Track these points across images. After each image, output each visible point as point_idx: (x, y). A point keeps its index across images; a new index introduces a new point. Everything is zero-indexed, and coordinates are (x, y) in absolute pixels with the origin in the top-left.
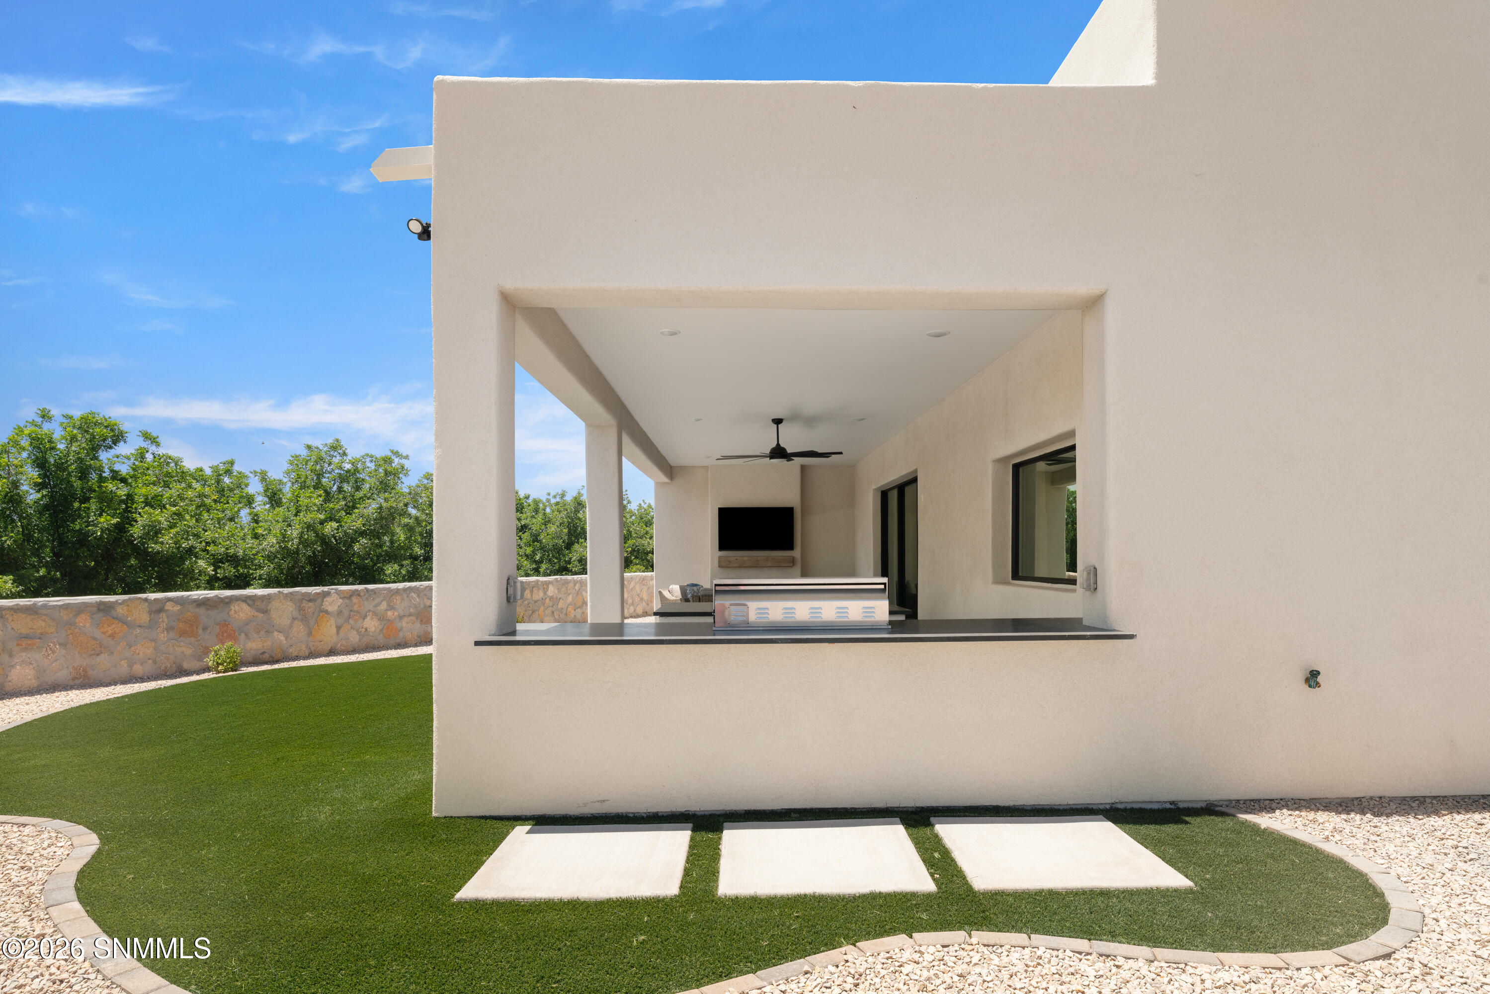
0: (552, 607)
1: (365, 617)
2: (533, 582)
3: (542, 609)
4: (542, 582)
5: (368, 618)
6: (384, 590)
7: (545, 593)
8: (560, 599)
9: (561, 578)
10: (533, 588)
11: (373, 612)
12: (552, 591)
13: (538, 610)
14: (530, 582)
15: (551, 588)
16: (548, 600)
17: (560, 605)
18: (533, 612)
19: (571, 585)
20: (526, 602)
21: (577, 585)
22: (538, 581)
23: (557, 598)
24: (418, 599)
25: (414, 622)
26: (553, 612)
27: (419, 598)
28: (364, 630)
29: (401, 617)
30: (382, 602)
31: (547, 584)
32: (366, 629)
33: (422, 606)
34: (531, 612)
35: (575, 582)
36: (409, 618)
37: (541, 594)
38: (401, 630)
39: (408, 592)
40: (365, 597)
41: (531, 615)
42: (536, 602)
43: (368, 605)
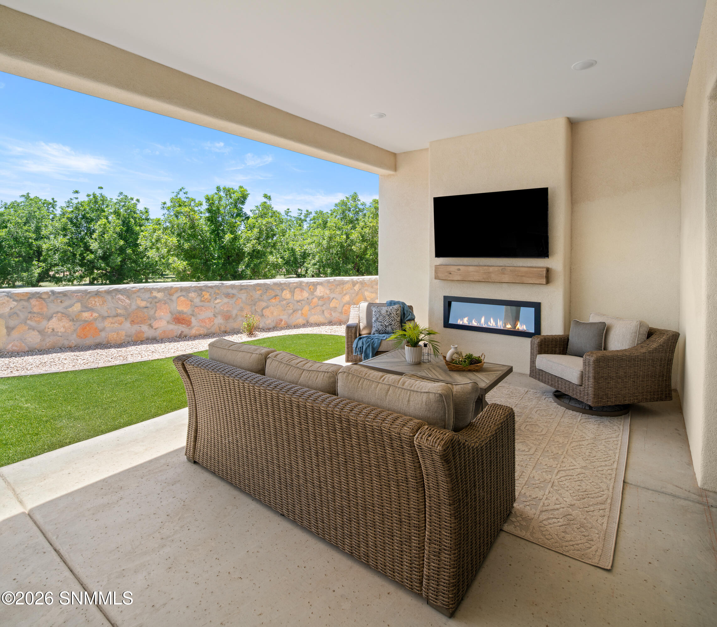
0: (322, 306)
1: (50, 318)
2: (294, 283)
3: (306, 308)
4: (307, 283)
5: (54, 319)
6: (78, 293)
7: (312, 293)
8: (333, 298)
9: (335, 280)
10: (295, 288)
11: (62, 313)
12: (320, 291)
13: (302, 310)
14: (290, 283)
15: (319, 288)
16: (315, 300)
17: (332, 305)
18: (294, 312)
19: (346, 286)
20: (284, 302)
21: (357, 286)
22: (301, 283)
23: (329, 298)
24: (127, 301)
25: (122, 322)
26: (323, 311)
27: (129, 300)
28: (50, 330)
29: (104, 318)
30: (74, 303)
31: (315, 285)
32: (53, 330)
33: (134, 307)
34: (291, 311)
35: (354, 284)
36: (116, 318)
37: (305, 294)
38: (103, 329)
39: (114, 294)
40: (50, 300)
41: (292, 314)
42: (298, 302)
43: (54, 307)
